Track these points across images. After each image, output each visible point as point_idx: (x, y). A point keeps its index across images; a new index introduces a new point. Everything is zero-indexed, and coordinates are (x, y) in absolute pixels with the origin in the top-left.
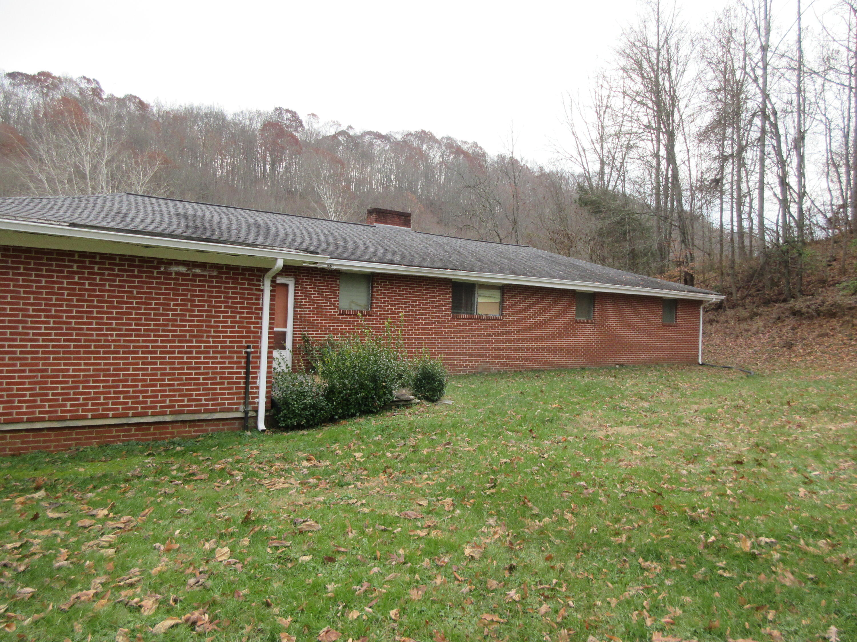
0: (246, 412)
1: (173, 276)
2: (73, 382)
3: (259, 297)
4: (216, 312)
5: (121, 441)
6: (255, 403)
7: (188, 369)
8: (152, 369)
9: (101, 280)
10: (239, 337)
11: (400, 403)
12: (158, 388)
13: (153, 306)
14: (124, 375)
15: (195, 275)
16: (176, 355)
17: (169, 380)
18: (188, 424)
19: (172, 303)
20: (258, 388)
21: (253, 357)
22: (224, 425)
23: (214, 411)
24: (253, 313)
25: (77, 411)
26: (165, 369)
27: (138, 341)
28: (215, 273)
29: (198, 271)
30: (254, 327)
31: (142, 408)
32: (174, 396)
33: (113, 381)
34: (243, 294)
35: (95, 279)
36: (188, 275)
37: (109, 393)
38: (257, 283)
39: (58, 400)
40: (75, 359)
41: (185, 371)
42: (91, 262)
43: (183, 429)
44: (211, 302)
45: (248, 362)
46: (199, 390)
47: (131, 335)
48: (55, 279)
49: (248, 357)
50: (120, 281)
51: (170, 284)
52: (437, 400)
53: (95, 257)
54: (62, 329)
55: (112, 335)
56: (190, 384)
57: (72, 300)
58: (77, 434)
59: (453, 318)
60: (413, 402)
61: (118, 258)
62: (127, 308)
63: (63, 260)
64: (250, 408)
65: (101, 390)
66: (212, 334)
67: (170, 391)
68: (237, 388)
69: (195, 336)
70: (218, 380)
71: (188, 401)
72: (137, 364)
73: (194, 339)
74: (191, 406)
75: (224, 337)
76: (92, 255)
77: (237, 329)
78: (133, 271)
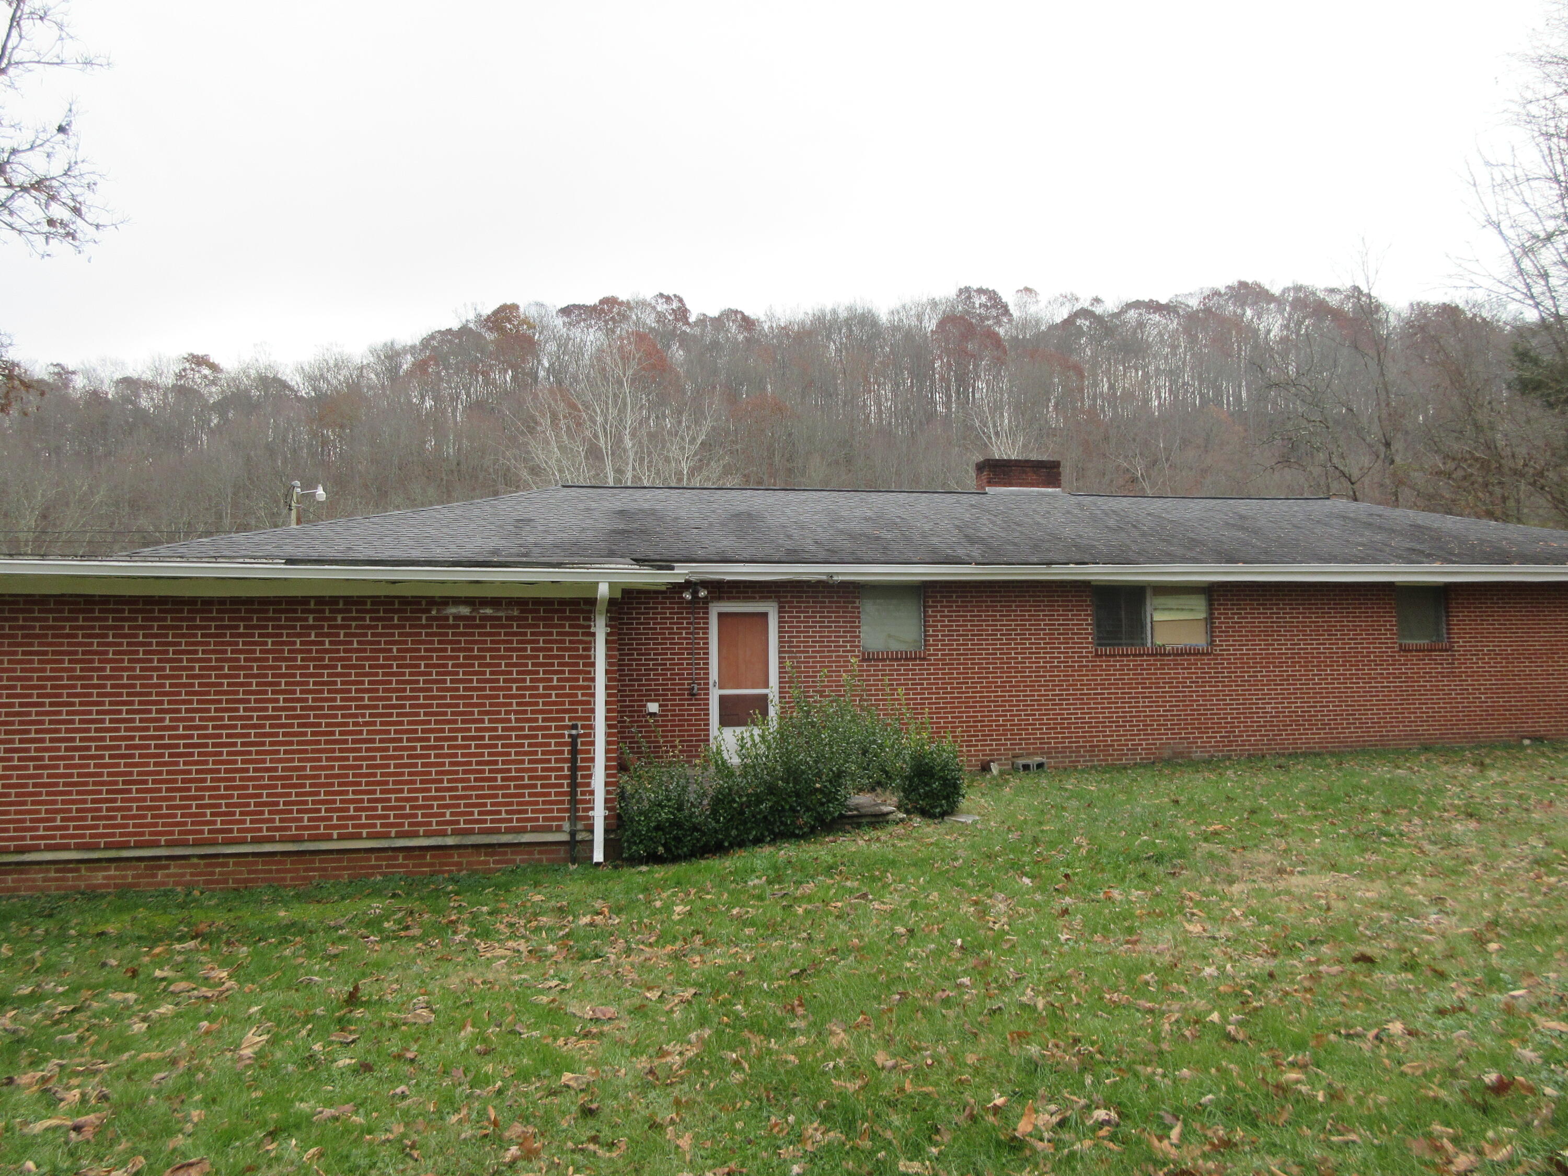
0: (573, 834)
1: (451, 622)
2: (311, 785)
3: (589, 647)
4: (518, 673)
5: (381, 874)
6: (589, 818)
7: (478, 763)
8: (423, 765)
9: (346, 635)
10: (558, 711)
11: (864, 820)
12: (433, 794)
13: (422, 669)
14: (382, 775)
15: (484, 618)
16: (460, 742)
17: (449, 781)
18: (483, 850)
19: (450, 663)
20: (592, 793)
21: (583, 743)
22: (540, 853)
23: (523, 830)
24: (579, 672)
25: (318, 827)
26: (443, 764)
27: (401, 723)
28: (516, 613)
29: (489, 611)
30: (583, 695)
31: (410, 825)
32: (458, 806)
33: (367, 784)
34: (563, 642)
35: (338, 635)
36: (474, 618)
37: (362, 801)
38: (586, 623)
39: (291, 812)
40: (313, 751)
41: (474, 767)
42: (331, 611)
43: (475, 859)
44: (511, 657)
45: (574, 752)
46: (496, 796)
47: (391, 715)
48: (284, 639)
49: (574, 744)
50: (373, 635)
51: (447, 634)
52: (943, 814)
53: (337, 603)
54: (295, 709)
55: (363, 716)
56: (482, 788)
57: (308, 667)
58: (321, 861)
59: (1097, 655)
60: (891, 817)
61: (369, 601)
62: (384, 674)
63: (295, 611)
64: (580, 826)
65: (351, 796)
66: (515, 707)
67: (451, 798)
68: (557, 794)
69: (487, 713)
70: (526, 781)
71: (480, 813)
72: (402, 757)
73: (486, 718)
74: (485, 821)
75: (533, 712)
76: (334, 600)
77: (554, 698)
78: (392, 619)
